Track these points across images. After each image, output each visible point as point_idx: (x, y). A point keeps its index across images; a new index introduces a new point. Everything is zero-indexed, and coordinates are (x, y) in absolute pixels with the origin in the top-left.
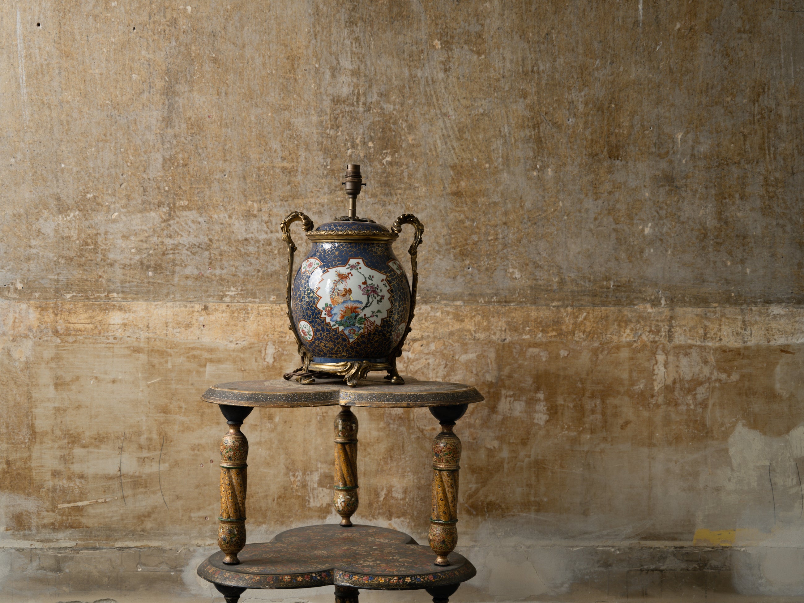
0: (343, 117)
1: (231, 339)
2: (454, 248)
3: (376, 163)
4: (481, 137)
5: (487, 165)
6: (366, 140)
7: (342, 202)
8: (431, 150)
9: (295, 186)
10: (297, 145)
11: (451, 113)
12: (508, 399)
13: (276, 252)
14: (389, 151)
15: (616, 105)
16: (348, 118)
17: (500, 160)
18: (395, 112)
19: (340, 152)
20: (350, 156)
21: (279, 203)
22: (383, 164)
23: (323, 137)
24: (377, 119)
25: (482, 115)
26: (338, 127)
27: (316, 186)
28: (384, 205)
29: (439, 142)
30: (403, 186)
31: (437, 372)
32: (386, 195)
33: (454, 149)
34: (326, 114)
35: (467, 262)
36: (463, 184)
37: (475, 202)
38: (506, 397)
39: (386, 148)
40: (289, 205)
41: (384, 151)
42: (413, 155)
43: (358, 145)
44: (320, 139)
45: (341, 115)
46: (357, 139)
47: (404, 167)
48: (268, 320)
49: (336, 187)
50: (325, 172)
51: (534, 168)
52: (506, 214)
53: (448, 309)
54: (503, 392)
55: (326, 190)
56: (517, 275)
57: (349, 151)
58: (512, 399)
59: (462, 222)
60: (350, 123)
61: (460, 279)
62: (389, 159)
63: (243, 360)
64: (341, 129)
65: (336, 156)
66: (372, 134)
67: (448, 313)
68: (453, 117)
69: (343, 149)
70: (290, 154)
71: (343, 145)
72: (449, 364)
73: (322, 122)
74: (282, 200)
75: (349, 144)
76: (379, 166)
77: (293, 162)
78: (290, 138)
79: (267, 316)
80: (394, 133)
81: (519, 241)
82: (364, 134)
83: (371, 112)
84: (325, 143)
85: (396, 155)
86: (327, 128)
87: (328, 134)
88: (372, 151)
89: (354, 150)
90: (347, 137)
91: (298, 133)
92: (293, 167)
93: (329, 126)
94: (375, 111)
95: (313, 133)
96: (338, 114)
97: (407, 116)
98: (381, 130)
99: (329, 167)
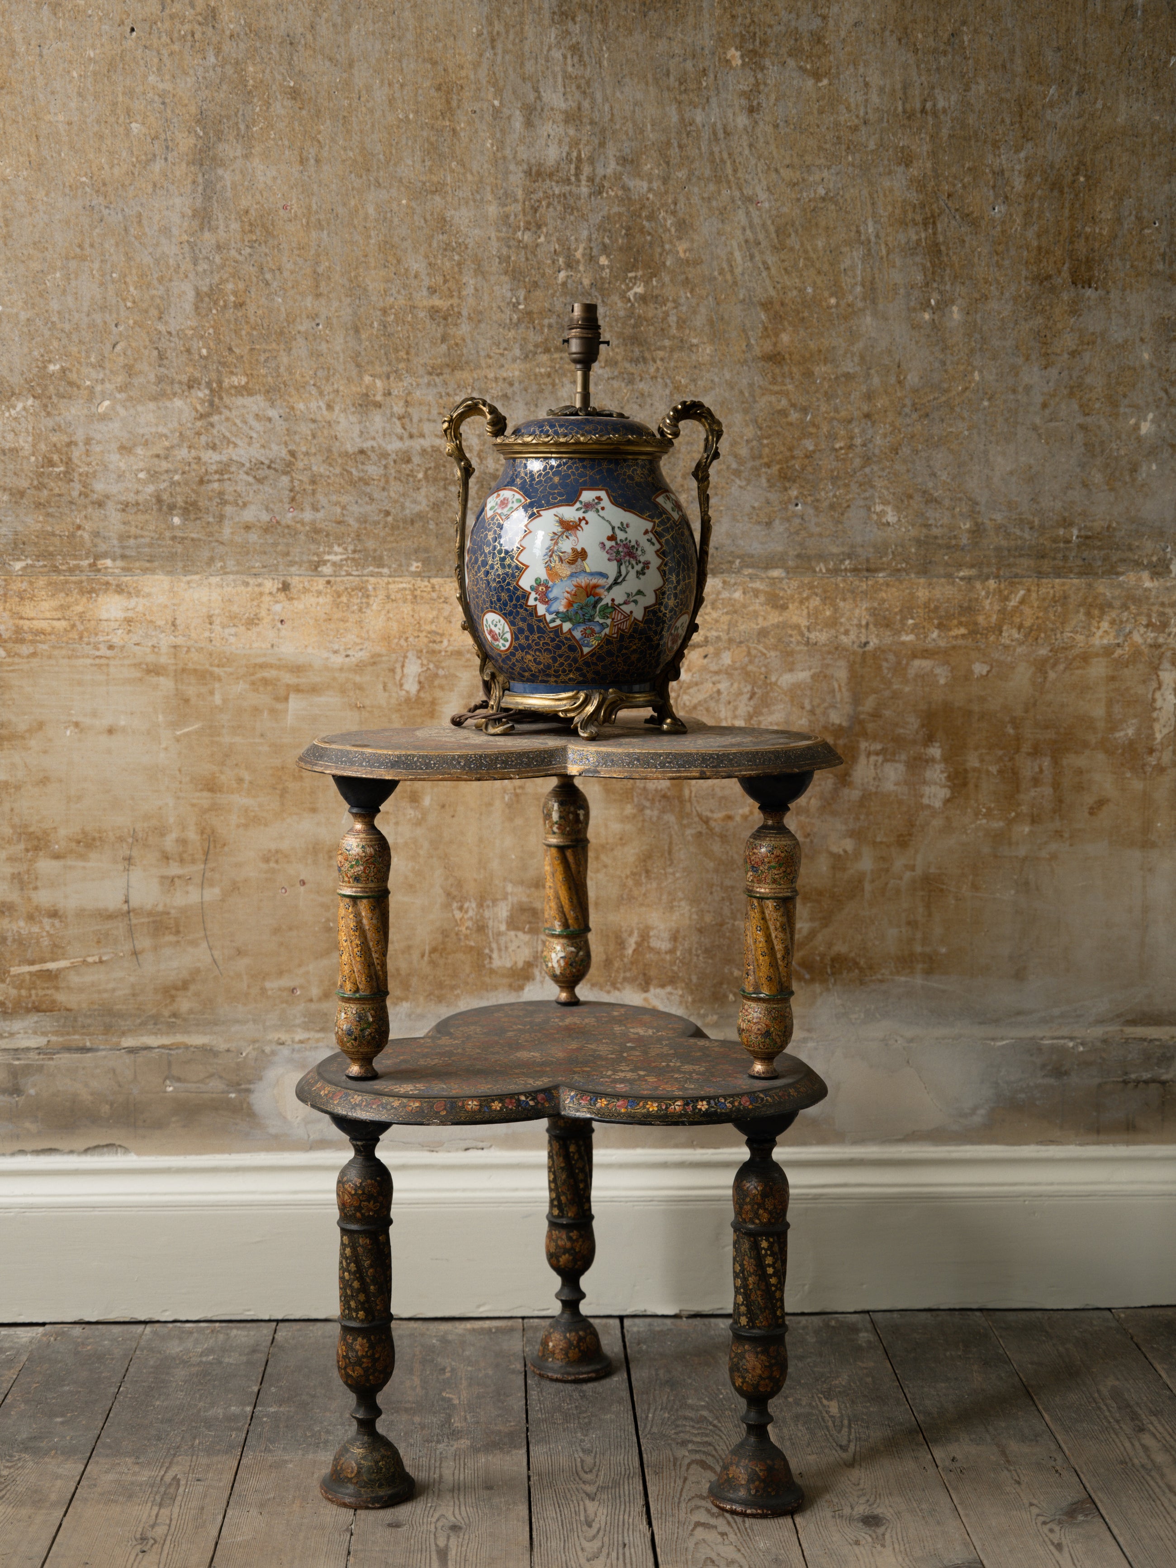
0: (548, 206)
1: (336, 647)
2: (768, 465)
3: (615, 298)
4: (820, 244)
5: (833, 301)
6: (595, 252)
7: (548, 375)
8: (722, 272)
9: (457, 345)
10: (459, 264)
11: (763, 196)
12: (873, 758)
13: (420, 476)
14: (640, 273)
15: (1088, 178)
16: (559, 208)
17: (859, 289)
18: (651, 196)
19: (543, 275)
20: (564, 284)
21: (426, 379)
22: (629, 300)
23: (509, 247)
24: (616, 209)
25: (823, 199)
26: (539, 227)
27: (498, 345)
28: (631, 382)
29: (738, 255)
30: (667, 343)
31: (736, 708)
32: (635, 361)
33: (768, 268)
34: (516, 201)
35: (794, 493)
36: (785, 338)
37: (808, 374)
38: (869, 755)
39: (634, 268)
40: (445, 383)
41: (630, 275)
42: (687, 282)
43: (578, 262)
44: (505, 251)
45: (544, 203)
46: (576, 250)
47: (670, 305)
48: (407, 609)
49: (536, 346)
50: (515, 317)
51: (925, 305)
52: (869, 396)
53: (758, 585)
54: (863, 745)
55: (517, 352)
56: (891, 517)
57: (562, 275)
58: (880, 759)
59: (783, 413)
60: (563, 219)
61: (779, 527)
62: (639, 289)
63: (360, 687)
64: (545, 230)
65: (536, 284)
66: (607, 241)
67: (756, 593)
68: (767, 205)
69: (549, 271)
70: (445, 281)
71: (549, 262)
72: (759, 692)
73: (507, 217)
74: (430, 374)
75: (561, 260)
76: (620, 304)
77: (452, 296)
78: (445, 250)
79: (405, 601)
80: (649, 238)
81: (895, 450)
82: (590, 239)
83: (605, 195)
84: (513, 258)
85: (654, 282)
86: (518, 228)
87: (520, 241)
88: (606, 273)
89: (571, 273)
90: (557, 247)
91: (461, 240)
92: (452, 307)
93: (522, 225)
94: (612, 193)
95: (489, 238)
96: (539, 201)
97: (675, 203)
98: (623, 232)
99: (521, 307)
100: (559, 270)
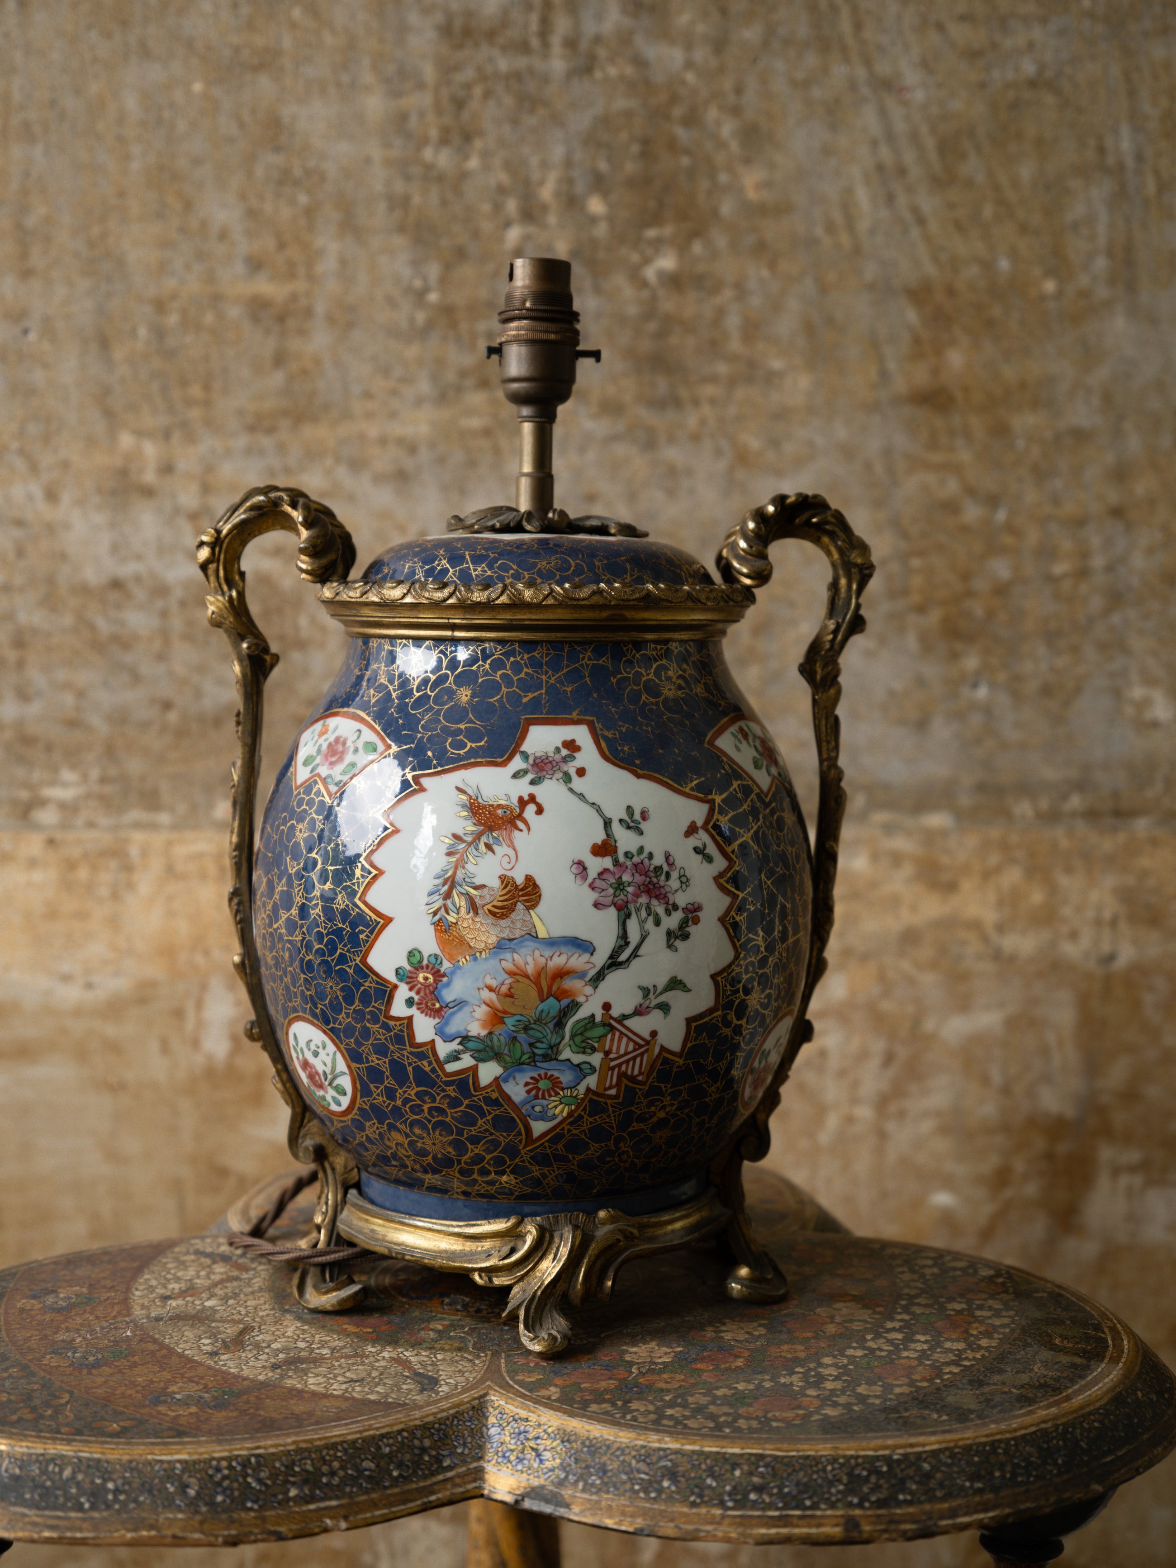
0: (487, 94)
1: (66, 967)
2: (921, 609)
3: (620, 281)
4: (1026, 171)
5: (1050, 286)
6: (580, 188)
7: (487, 432)
8: (830, 228)
9: (304, 372)
10: (310, 212)
11: (911, 77)
12: (1124, 1180)
14: (668, 230)
16: (508, 101)
17: (1101, 263)
18: (690, 77)
19: (476, 234)
21: (242, 441)
22: (645, 284)
23: (408, 178)
24: (621, 103)
25: (1033, 84)
26: (467, 137)
27: (386, 372)
28: (650, 444)
29: (862, 196)
30: (722, 368)
31: (855, 1085)
32: (659, 404)
33: (921, 221)
34: (421, 86)
35: (971, 662)
36: (955, 359)
37: (1001, 430)
38: (1116, 1172)
39: (656, 219)
40: (281, 448)
41: (651, 233)
42: (761, 248)
43: (544, 208)
44: (399, 187)
45: (478, 91)
46: (541, 183)
47: (728, 293)
49: (463, 374)
50: (421, 317)
52: (1120, 474)
53: (900, 843)
54: (1106, 1153)
55: (424, 386)
56: (1161, 710)
57: (514, 234)
58: (1138, 1180)
59: (951, 507)
60: (515, 122)
61: (942, 730)
62: (667, 262)
63: (114, 1047)
64: (478, 144)
65: (461, 254)
66: (603, 166)
67: (897, 859)
68: (919, 96)
69: (487, 227)
70: (282, 246)
71: (486, 207)
72: (902, 1052)
73: (404, 117)
74: (251, 429)
75: (512, 206)
76: (628, 291)
77: (292, 275)
78: (280, 183)
80: (685, 161)
82: (568, 163)
83: (598, 74)
84: (416, 199)
85: (697, 248)
86: (424, 141)
87: (429, 167)
88: (601, 231)
89: (532, 229)
90: (503, 177)
91: (311, 163)
92: (294, 297)
93: (434, 133)
94: (613, 71)
95: (368, 160)
96: (468, 86)
97: (739, 90)
98: (635, 148)
99: (433, 297)
100: (508, 224)
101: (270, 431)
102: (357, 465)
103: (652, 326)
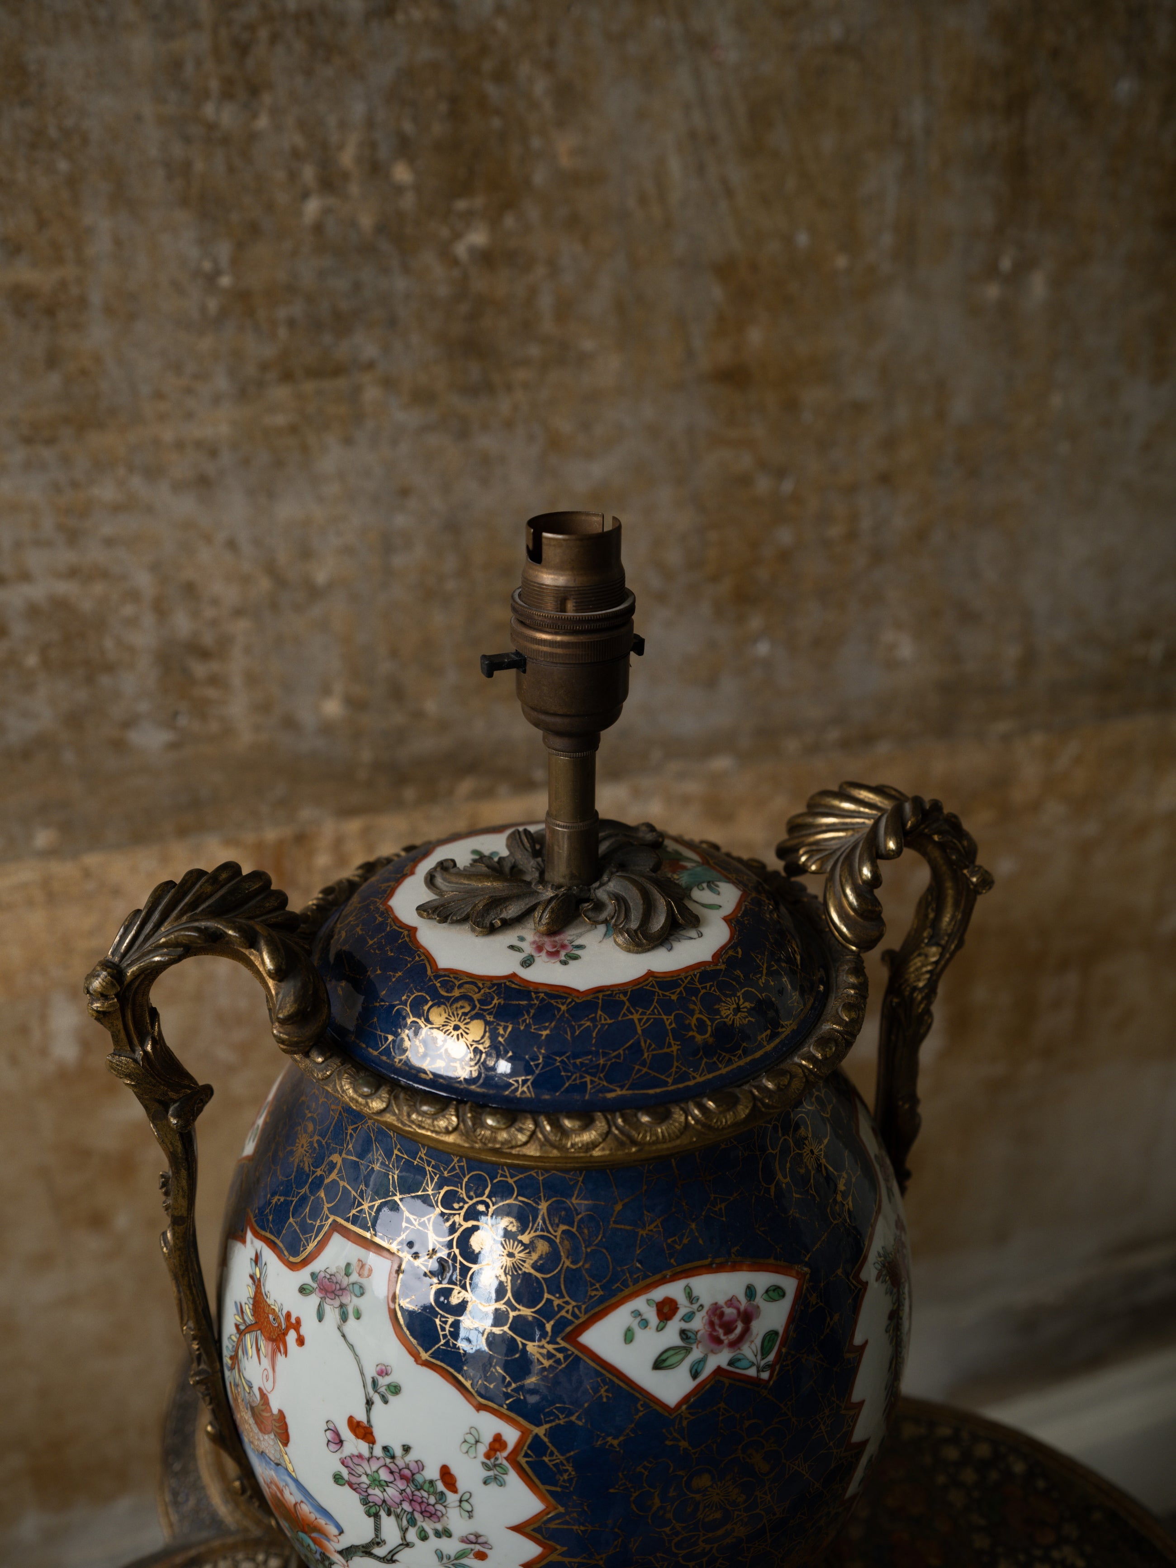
0: (274, 38)
2: (715, 578)
3: (428, 258)
4: (828, 143)
5: (841, 262)
6: (383, 153)
7: (293, 429)
8: (643, 200)
9: (84, 372)
10: (72, 182)
11: (726, 35)
13: (32, 660)
14: (478, 202)
16: (299, 46)
17: (887, 240)
18: (501, 25)
19: (270, 207)
20: (318, 228)
21: (18, 455)
22: (455, 262)
23: (187, 140)
24: (426, 53)
25: (840, 48)
26: (254, 91)
27: (177, 368)
28: (463, 435)
29: (675, 165)
30: (534, 351)
32: (471, 391)
33: (729, 193)
34: (196, 25)
35: (756, 622)
36: (755, 336)
37: (791, 406)
39: (465, 189)
40: (66, 460)
41: (461, 205)
42: (573, 222)
43: (346, 176)
44: (178, 150)
45: (263, 33)
46: (341, 147)
47: (540, 271)
48: (37, 919)
49: (264, 367)
50: (213, 305)
51: (991, 271)
52: (889, 443)
53: (692, 787)
55: (222, 382)
56: (906, 649)
57: (312, 207)
59: (745, 481)
60: (309, 73)
61: (729, 686)
62: (478, 237)
64: (267, 98)
65: (254, 230)
66: (408, 127)
67: (686, 800)
68: (732, 56)
69: (282, 198)
70: (42, 224)
71: (280, 175)
73: (177, 64)
74: (28, 441)
75: (309, 173)
76: (438, 271)
77: (59, 260)
78: (33, 146)
79: (30, 903)
80: (496, 123)
81: (921, 535)
82: (370, 124)
83: (400, 17)
84: (199, 166)
85: (509, 221)
86: (206, 94)
87: (211, 127)
88: (408, 202)
89: (331, 201)
90: (298, 140)
91: (69, 122)
92: (63, 284)
93: (214, 85)
94: (417, 15)
95: (138, 118)
96: (251, 27)
97: (552, 42)
98: (443, 107)
99: (225, 281)
100: (305, 195)
101: (51, 441)
102: (152, 473)
103: (464, 308)
